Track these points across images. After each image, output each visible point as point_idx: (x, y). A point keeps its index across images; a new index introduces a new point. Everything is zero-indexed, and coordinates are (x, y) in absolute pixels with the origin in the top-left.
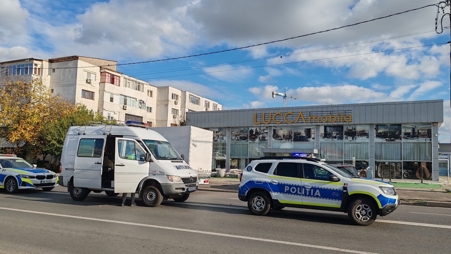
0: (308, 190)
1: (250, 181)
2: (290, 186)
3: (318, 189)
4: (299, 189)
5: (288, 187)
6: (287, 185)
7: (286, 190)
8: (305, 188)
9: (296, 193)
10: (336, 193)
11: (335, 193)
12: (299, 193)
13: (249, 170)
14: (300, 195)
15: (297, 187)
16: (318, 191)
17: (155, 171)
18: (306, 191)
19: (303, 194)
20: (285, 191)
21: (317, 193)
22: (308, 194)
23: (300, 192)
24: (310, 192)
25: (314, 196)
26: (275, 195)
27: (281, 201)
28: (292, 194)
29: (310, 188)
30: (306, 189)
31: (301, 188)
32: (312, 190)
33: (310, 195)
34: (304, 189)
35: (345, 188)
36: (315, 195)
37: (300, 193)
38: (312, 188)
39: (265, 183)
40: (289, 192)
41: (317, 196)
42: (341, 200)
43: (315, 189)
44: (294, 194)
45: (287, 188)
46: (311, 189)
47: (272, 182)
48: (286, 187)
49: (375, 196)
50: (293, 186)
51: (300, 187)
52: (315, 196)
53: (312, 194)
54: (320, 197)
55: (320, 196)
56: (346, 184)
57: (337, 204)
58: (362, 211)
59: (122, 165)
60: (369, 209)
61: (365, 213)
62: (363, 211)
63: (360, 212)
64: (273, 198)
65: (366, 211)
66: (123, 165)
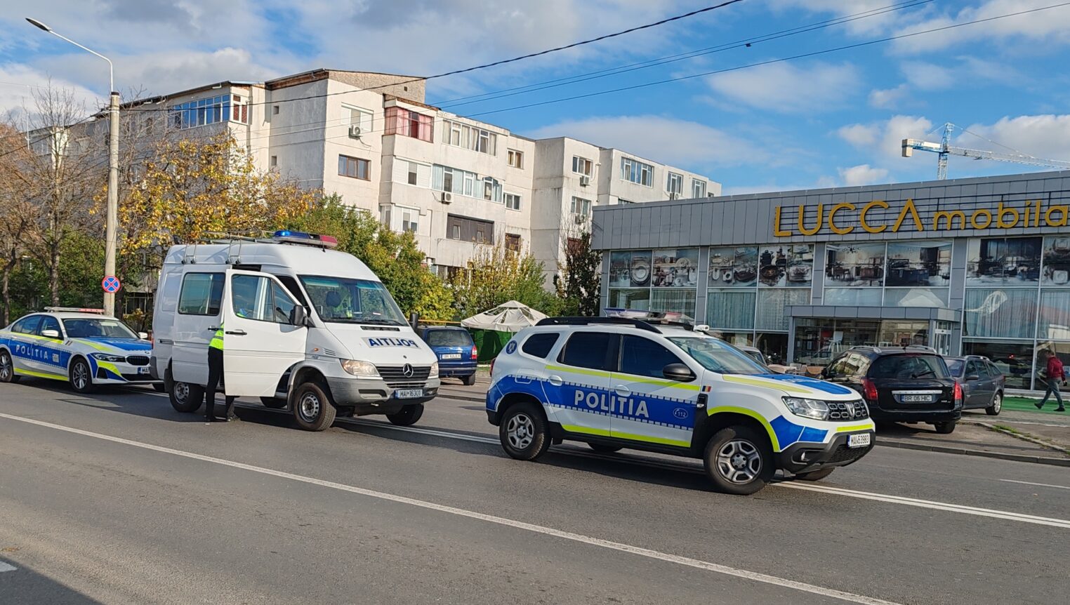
0: (622, 401)
1: (507, 376)
2: (587, 391)
3: (644, 398)
4: (603, 396)
5: (582, 393)
6: (580, 388)
7: (577, 399)
8: (617, 396)
9: (598, 409)
10: (683, 411)
11: (681, 411)
12: (603, 407)
13: (511, 350)
14: (606, 412)
15: (600, 392)
16: (643, 404)
17: (317, 350)
18: (618, 403)
19: (613, 409)
20: (576, 403)
21: (642, 409)
22: (621, 411)
23: (605, 405)
24: (626, 405)
25: (634, 416)
26: (554, 412)
27: (566, 427)
28: (589, 409)
29: (628, 395)
30: (619, 399)
31: (609, 395)
32: (631, 401)
33: (626, 414)
34: (614, 398)
35: (703, 399)
36: (637, 414)
37: (606, 409)
38: (632, 396)
39: (536, 382)
40: (583, 405)
41: (642, 417)
42: (692, 429)
43: (637, 399)
44: (594, 410)
45: (579, 396)
46: (628, 398)
47: (552, 380)
48: (578, 392)
49: (766, 420)
50: (592, 390)
51: (606, 393)
52: (638, 417)
53: (631, 413)
54: (648, 419)
55: (647, 416)
56: (707, 389)
57: (681, 437)
58: (736, 458)
59: (241, 332)
60: (754, 453)
61: (745, 462)
62: (738, 456)
63: (732, 461)
64: (549, 420)
65: (747, 458)
66: (243, 334)
